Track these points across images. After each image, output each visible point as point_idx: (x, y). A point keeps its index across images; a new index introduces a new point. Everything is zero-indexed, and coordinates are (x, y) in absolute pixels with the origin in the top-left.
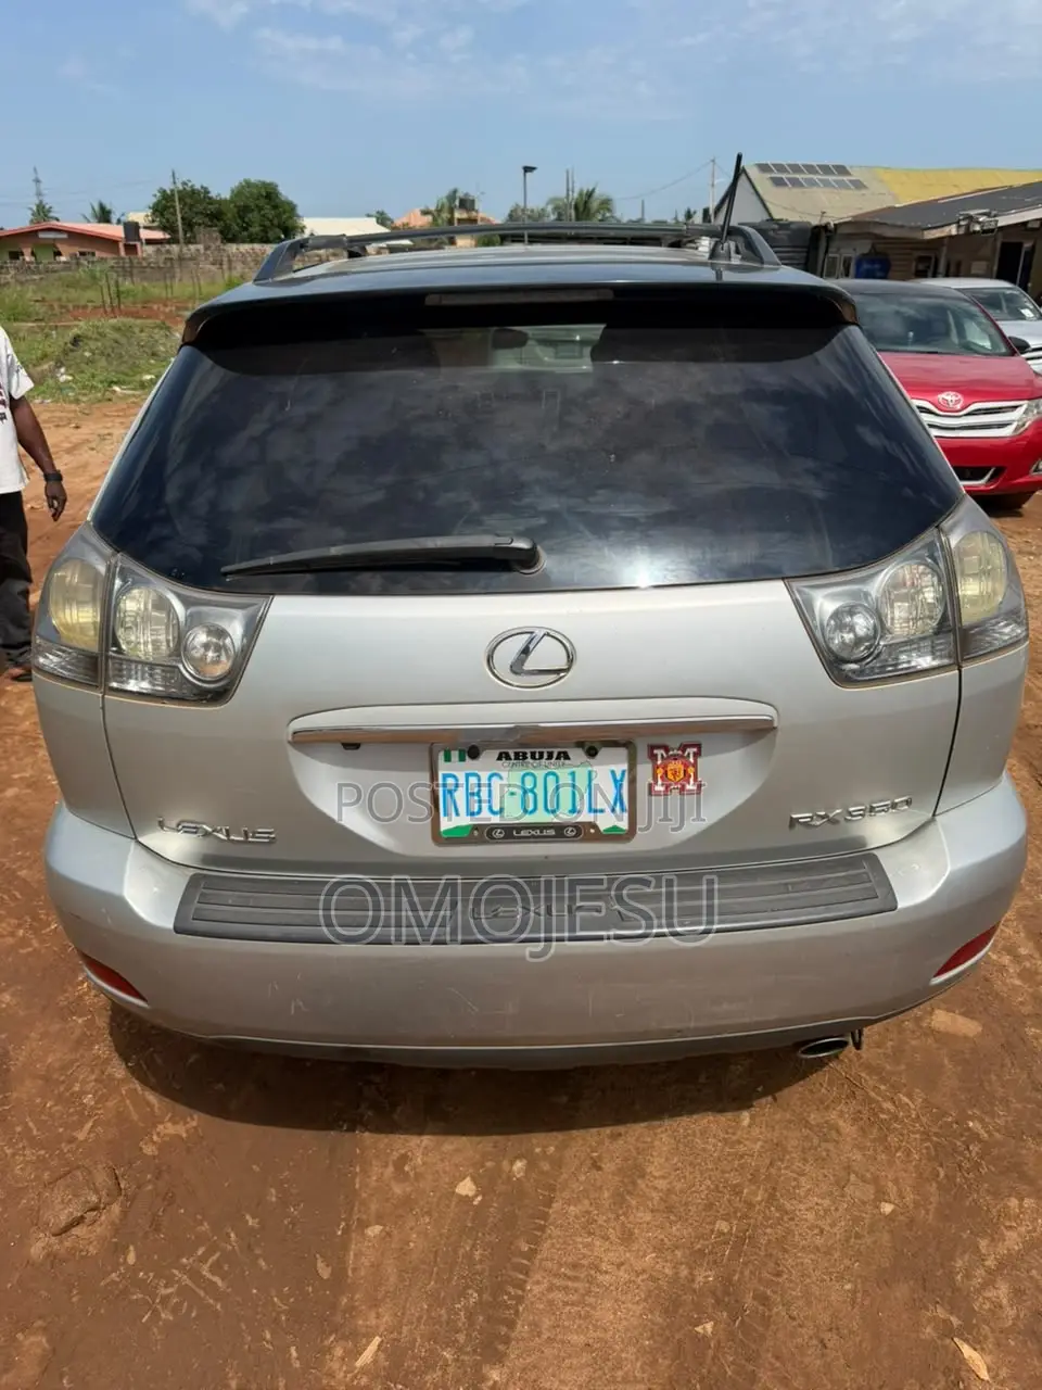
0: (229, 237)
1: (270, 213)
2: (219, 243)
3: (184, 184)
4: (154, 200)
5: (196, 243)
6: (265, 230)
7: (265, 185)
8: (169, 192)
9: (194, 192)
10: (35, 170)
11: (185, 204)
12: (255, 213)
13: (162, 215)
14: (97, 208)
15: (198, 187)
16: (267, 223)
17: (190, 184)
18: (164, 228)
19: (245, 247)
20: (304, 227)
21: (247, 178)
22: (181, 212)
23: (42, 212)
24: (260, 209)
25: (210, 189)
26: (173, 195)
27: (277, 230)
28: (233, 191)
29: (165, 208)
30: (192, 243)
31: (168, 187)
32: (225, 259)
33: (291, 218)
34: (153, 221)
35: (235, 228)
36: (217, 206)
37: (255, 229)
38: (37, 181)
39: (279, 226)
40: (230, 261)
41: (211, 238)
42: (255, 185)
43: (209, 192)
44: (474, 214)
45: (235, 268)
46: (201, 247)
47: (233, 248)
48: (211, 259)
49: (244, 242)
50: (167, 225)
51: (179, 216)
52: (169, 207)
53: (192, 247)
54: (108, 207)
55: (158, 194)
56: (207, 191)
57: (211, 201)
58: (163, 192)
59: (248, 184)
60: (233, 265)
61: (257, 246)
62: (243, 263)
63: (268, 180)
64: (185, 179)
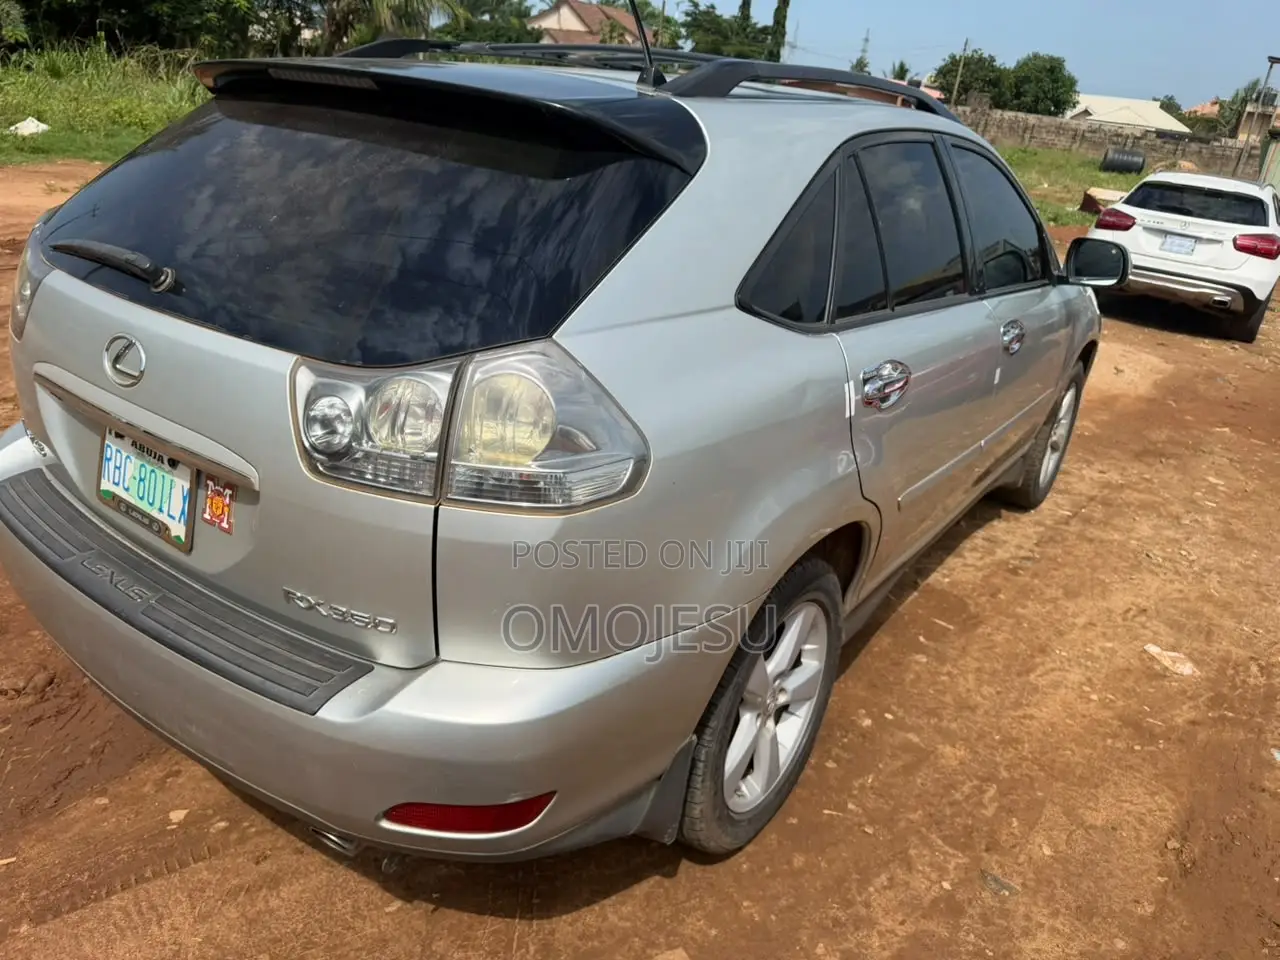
0: (999, 104)
1: (1047, 85)
2: (986, 107)
3: (975, 51)
4: (943, 63)
5: (965, 105)
6: (1037, 100)
7: (1052, 59)
8: (958, 58)
9: (981, 59)
10: (868, 31)
11: (968, 70)
12: (1032, 85)
13: (945, 76)
14: (897, 65)
15: (986, 55)
16: (1042, 95)
17: (979, 52)
18: (941, 88)
19: (1009, 114)
20: (1078, 102)
21: (1036, 50)
22: (961, 76)
23: (861, 65)
24: (1039, 80)
25: (997, 58)
26: (960, 60)
27: (1049, 102)
28: (1018, 62)
29: (950, 71)
30: (962, 104)
31: (958, 53)
32: (983, 123)
33: (1067, 92)
34: (935, 81)
35: (1008, 95)
36: (998, 74)
37: (1028, 99)
38: (867, 40)
39: (1051, 99)
40: (986, 124)
41: (980, 103)
42: (1042, 59)
43: (994, 61)
44: (1271, 109)
45: (989, 132)
46: (968, 109)
47: (997, 114)
48: (969, 121)
49: (1011, 109)
50: (946, 86)
51: (959, 79)
52: (952, 71)
53: (960, 108)
54: (907, 67)
55: (947, 58)
56: (992, 59)
57: (994, 69)
58: (953, 57)
59: (1036, 56)
60: (989, 128)
61: (1021, 115)
62: (998, 127)
63: (1056, 55)
64: (976, 48)
